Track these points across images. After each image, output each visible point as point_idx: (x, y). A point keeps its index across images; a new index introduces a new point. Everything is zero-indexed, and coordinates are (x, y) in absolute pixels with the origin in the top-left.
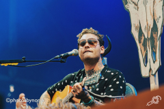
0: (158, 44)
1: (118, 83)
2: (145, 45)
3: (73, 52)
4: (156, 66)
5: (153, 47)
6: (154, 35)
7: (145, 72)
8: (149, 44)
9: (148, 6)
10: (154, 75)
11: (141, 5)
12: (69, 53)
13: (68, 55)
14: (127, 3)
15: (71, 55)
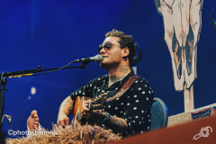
0: (194, 53)
1: (144, 93)
2: (179, 55)
3: (97, 57)
4: (191, 79)
5: (189, 57)
6: (190, 44)
7: (178, 85)
8: (184, 53)
9: (183, 9)
10: (189, 89)
11: (175, 8)
12: (91, 58)
13: (90, 61)
14: (160, 5)
15: (93, 60)
